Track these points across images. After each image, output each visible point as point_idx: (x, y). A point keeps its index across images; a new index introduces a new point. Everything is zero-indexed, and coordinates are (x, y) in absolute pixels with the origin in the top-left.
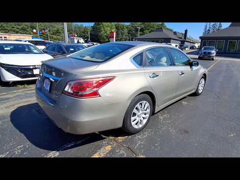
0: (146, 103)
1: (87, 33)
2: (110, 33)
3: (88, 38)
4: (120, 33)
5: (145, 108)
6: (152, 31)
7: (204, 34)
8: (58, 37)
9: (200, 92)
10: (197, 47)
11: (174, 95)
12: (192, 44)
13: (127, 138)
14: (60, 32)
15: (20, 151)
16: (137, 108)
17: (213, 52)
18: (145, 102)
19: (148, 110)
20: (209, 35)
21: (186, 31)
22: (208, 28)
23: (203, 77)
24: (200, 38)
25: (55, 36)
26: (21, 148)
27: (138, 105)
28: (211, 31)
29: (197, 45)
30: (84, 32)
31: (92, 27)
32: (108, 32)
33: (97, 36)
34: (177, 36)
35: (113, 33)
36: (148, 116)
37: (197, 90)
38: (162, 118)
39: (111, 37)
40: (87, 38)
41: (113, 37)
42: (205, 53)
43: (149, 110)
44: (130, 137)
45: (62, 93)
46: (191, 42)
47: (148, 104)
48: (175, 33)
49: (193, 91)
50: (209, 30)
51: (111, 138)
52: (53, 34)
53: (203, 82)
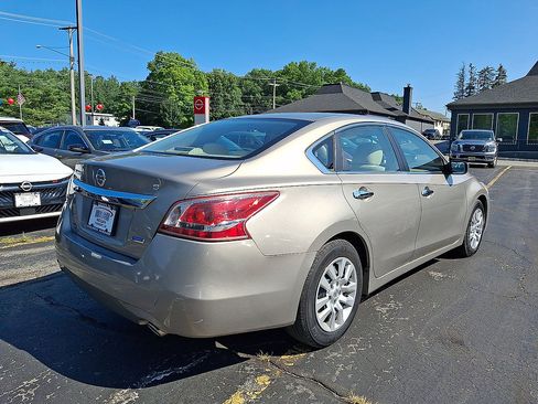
0: (347, 264)
1: (128, 99)
2: (195, 99)
3: (129, 113)
4: (222, 100)
5: (346, 277)
6: (310, 92)
7: (458, 95)
8: (47, 113)
9: (474, 245)
10: (441, 133)
11: (411, 248)
12: (427, 126)
13: (305, 359)
14: (52, 101)
15: (32, 392)
16: (327, 276)
17: (488, 144)
18: (345, 260)
19: (353, 285)
20: (471, 101)
21: (407, 90)
22: (467, 81)
23: (478, 206)
24: (449, 107)
25: (36, 112)
26: (32, 386)
27: (330, 268)
28: (477, 87)
29: (440, 129)
30: (118, 99)
31: (141, 83)
32: (189, 98)
33: (157, 108)
34: (383, 104)
35: (203, 99)
36: (351, 299)
37: (467, 240)
38: (384, 310)
39: (197, 112)
40: (126, 113)
41: (203, 111)
42: (467, 148)
43: (355, 284)
44: (312, 355)
45: (157, 231)
46: (422, 121)
47: (351, 268)
48: (376, 96)
49: (457, 243)
50: (471, 87)
51: (264, 357)
52: (33, 106)
53: (481, 219)
